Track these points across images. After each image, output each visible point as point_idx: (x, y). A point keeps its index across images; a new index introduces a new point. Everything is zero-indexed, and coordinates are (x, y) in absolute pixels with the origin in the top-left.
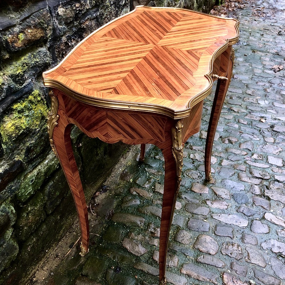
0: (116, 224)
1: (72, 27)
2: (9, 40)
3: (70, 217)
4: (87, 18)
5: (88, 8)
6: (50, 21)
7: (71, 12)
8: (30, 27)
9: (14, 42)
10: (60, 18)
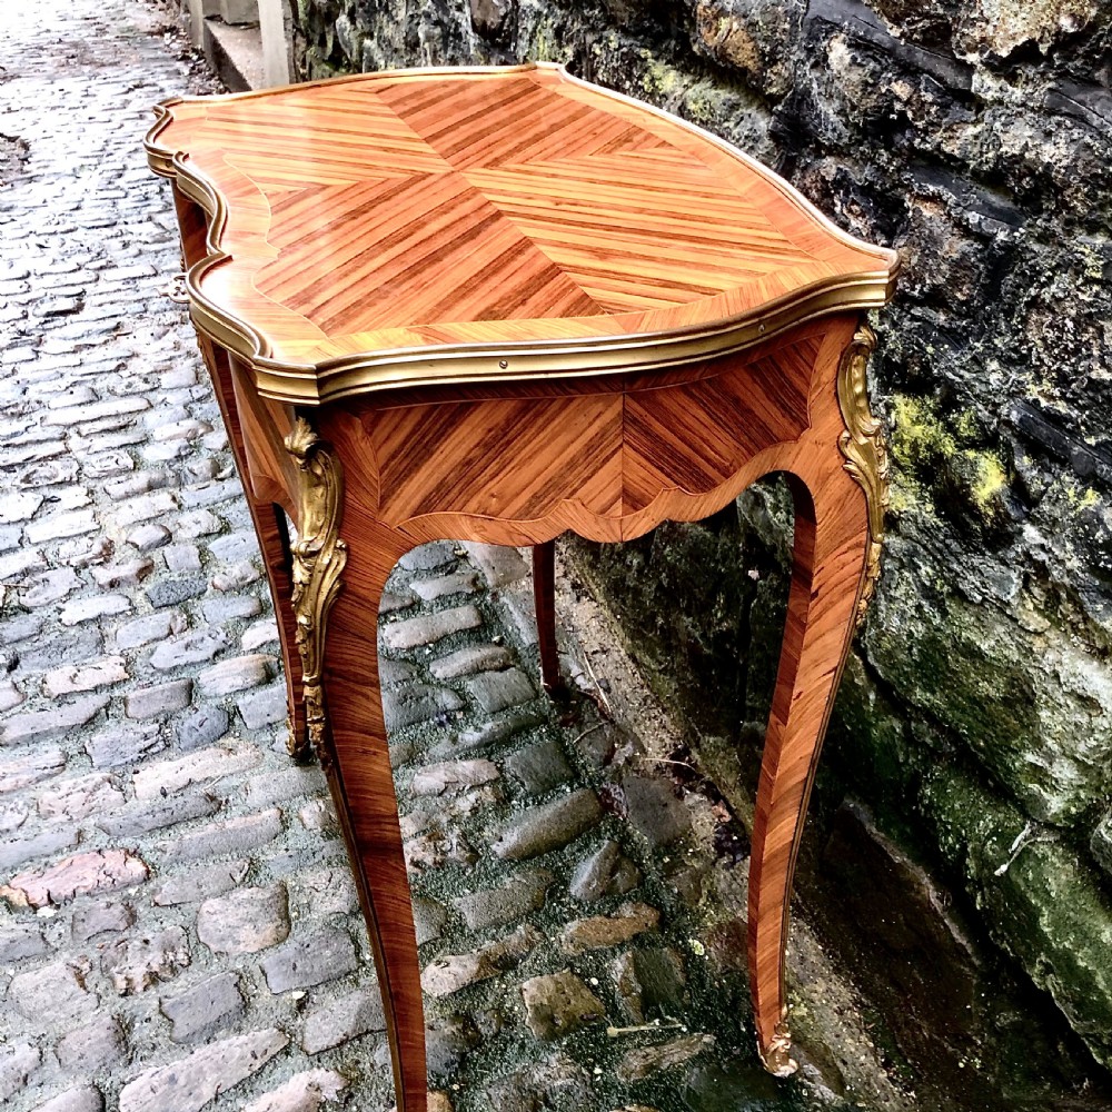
0: (568, 790)
1: (872, 161)
2: (699, 9)
3: (673, 685)
4: (932, 188)
5: (947, 148)
6: (785, 47)
7: (864, 91)
8: (741, 16)
9: (704, 20)
10: (827, 73)
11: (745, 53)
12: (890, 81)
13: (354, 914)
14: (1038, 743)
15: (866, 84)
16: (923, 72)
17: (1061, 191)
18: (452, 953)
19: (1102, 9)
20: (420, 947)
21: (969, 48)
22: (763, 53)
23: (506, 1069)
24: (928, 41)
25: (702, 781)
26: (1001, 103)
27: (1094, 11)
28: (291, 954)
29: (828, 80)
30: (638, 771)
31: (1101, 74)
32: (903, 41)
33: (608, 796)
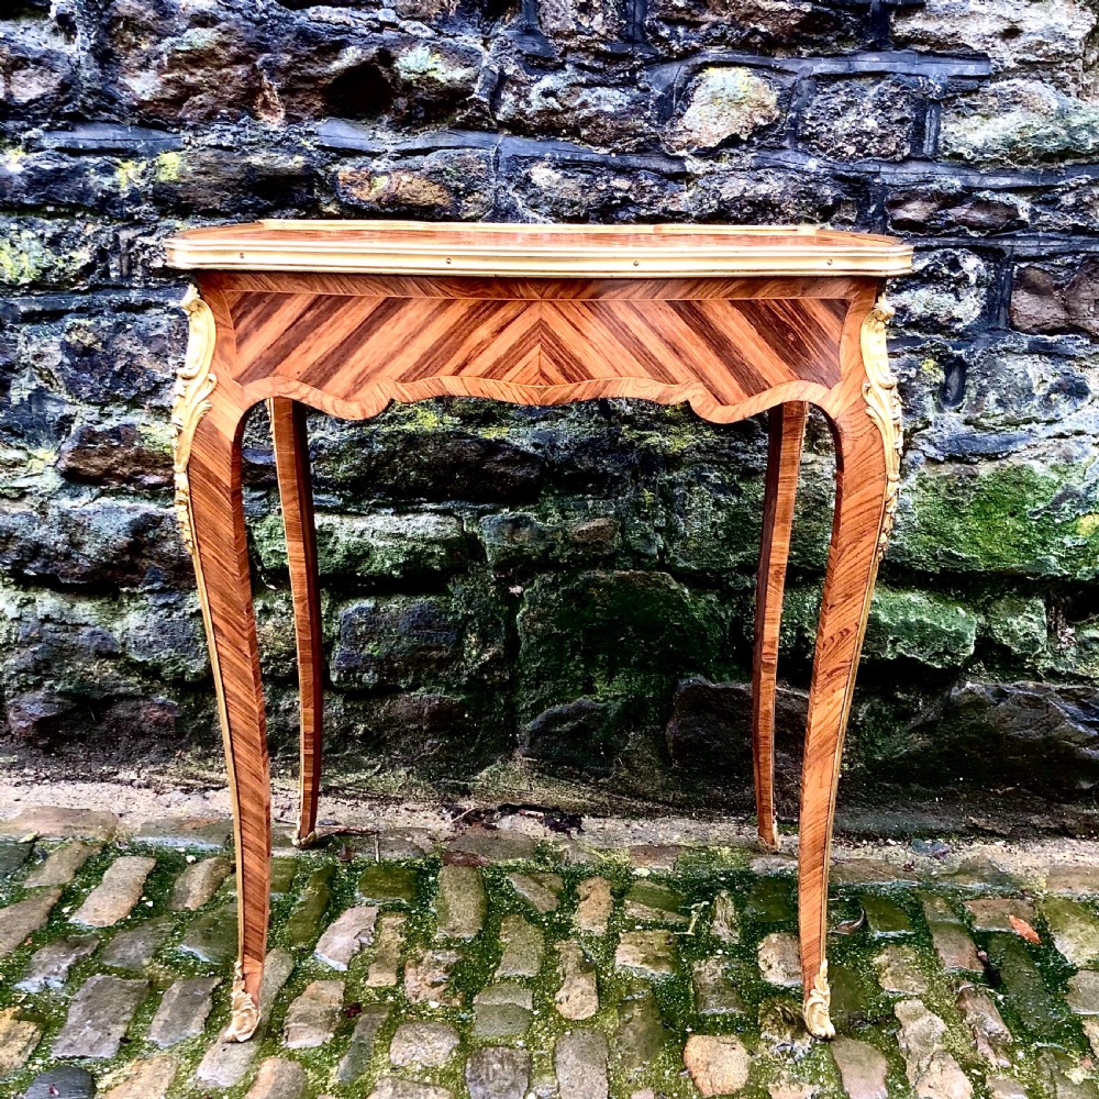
2: (340, 175)
5: (673, 208)
6: (484, 180)
7: (582, 192)
8: (411, 170)
9: (352, 183)
10: (531, 191)
11: (430, 195)
12: (608, 181)
13: (463, 1038)
15: (583, 187)
16: (639, 169)
17: (778, 206)
18: (554, 993)
19: (781, 110)
20: (535, 1008)
21: (679, 148)
22: (457, 189)
23: (687, 998)
24: (641, 150)
25: (493, 812)
26: (712, 173)
27: (778, 113)
28: (480, 1090)
29: (532, 196)
30: (446, 839)
31: (786, 143)
32: (614, 155)
33: (459, 862)
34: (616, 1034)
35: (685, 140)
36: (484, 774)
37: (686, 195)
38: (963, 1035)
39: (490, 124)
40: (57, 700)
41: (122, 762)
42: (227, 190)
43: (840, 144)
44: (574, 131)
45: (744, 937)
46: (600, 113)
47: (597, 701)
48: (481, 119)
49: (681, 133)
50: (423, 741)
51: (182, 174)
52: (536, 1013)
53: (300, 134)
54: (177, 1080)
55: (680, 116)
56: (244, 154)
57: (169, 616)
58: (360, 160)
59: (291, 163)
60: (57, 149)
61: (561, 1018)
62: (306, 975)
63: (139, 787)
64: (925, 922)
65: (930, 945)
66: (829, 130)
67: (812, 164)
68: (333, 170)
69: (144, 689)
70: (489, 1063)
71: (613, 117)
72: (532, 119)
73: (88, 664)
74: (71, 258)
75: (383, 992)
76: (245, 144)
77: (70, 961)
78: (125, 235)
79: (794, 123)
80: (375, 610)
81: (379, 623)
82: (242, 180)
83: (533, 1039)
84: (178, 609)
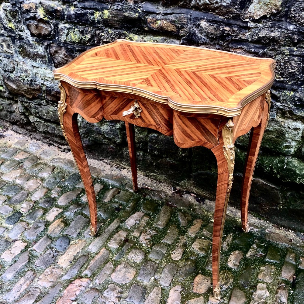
0: (160, 208)
1: (218, 44)
2: (148, 20)
3: (164, 176)
4: (239, 46)
5: (243, 38)
6: (186, 24)
7: (215, 30)
8: (166, 20)
9: (151, 22)
10: (200, 28)
11: (171, 28)
12: (223, 27)
13: (146, 257)
14: (286, 141)
15: (215, 29)
16: (233, 24)
17: (278, 41)
18: (173, 250)
19: (282, 8)
20: (166, 254)
21: (246, 18)
22: (178, 27)
23: (205, 263)
24: (234, 18)
25: (184, 192)
26: (257, 27)
27: (281, 8)
28: (142, 272)
29: (201, 30)
30: (169, 197)
31: (283, 19)
32: (225, 19)
33: (169, 205)
34: (181, 267)
35: (248, 16)
36: (183, 182)
37: (248, 34)
38: (273, 299)
39: (189, 6)
40: (91, 141)
41: (105, 158)
42: (120, 22)
43: (302, 21)
44: (214, 11)
45: (229, 249)
46: (221, 6)
47: (212, 173)
48: (186, 5)
49: (247, 14)
50: (169, 170)
51: (109, 16)
52: (166, 255)
53: (137, 6)
54: (85, 247)
55: (248, 8)
56: (124, 12)
57: (113, 128)
58: (154, 15)
59: (135, 16)
60: (81, 7)
61: (171, 258)
62: (121, 228)
63: (108, 164)
64: (284, 260)
65: (281, 268)
66: (299, 16)
67: (291, 27)
68: (146, 17)
69: (108, 143)
70: (148, 266)
71: (225, 7)
72: (201, 6)
73: (97, 135)
74: (86, 37)
75: (135, 237)
76: (124, 9)
77: (76, 210)
78: (97, 32)
79: (287, 12)
80: (158, 137)
81: (158, 140)
82: (123, 19)
83: (161, 262)
84: (114, 127)
